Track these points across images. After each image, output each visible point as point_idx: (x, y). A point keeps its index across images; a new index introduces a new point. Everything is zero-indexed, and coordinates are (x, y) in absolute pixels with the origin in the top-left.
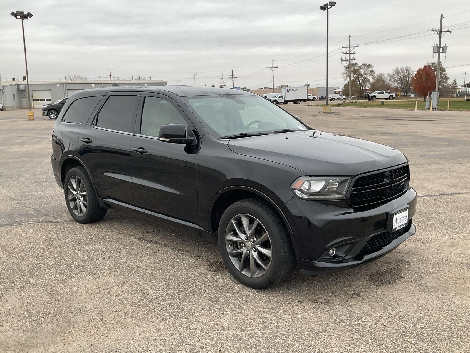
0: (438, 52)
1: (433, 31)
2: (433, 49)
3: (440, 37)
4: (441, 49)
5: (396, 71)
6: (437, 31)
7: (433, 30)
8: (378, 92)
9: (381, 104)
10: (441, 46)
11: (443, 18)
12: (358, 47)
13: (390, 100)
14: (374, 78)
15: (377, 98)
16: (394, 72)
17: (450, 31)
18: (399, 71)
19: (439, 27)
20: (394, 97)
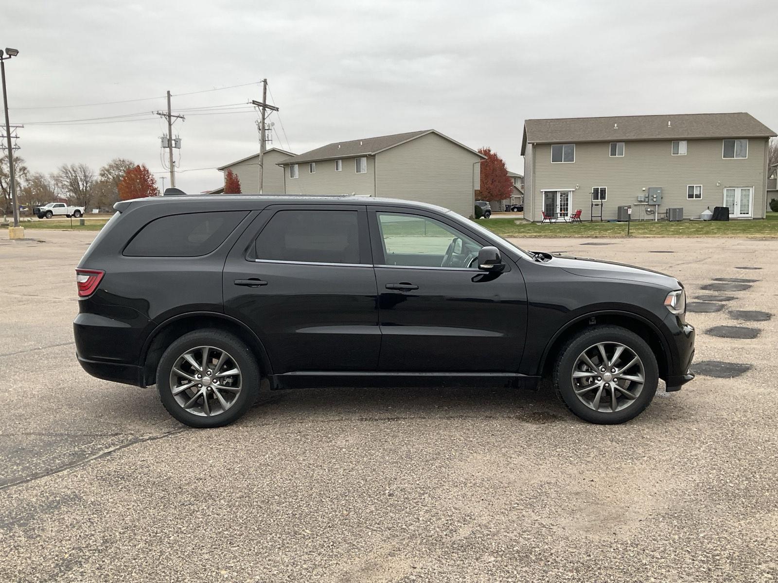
0: (170, 146)
1: (160, 114)
2: (163, 142)
3: (170, 125)
4: (173, 142)
5: (65, 171)
6: (165, 115)
7: (159, 112)
8: (55, 204)
9: (79, 224)
10: (173, 138)
11: (171, 97)
12: (23, 127)
13: (76, 217)
14: (27, 180)
15: (54, 214)
16: (61, 173)
17: (182, 116)
18: (69, 171)
19: (167, 109)
20: (82, 213)
